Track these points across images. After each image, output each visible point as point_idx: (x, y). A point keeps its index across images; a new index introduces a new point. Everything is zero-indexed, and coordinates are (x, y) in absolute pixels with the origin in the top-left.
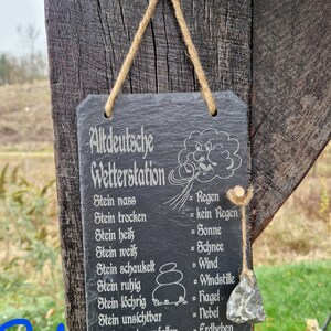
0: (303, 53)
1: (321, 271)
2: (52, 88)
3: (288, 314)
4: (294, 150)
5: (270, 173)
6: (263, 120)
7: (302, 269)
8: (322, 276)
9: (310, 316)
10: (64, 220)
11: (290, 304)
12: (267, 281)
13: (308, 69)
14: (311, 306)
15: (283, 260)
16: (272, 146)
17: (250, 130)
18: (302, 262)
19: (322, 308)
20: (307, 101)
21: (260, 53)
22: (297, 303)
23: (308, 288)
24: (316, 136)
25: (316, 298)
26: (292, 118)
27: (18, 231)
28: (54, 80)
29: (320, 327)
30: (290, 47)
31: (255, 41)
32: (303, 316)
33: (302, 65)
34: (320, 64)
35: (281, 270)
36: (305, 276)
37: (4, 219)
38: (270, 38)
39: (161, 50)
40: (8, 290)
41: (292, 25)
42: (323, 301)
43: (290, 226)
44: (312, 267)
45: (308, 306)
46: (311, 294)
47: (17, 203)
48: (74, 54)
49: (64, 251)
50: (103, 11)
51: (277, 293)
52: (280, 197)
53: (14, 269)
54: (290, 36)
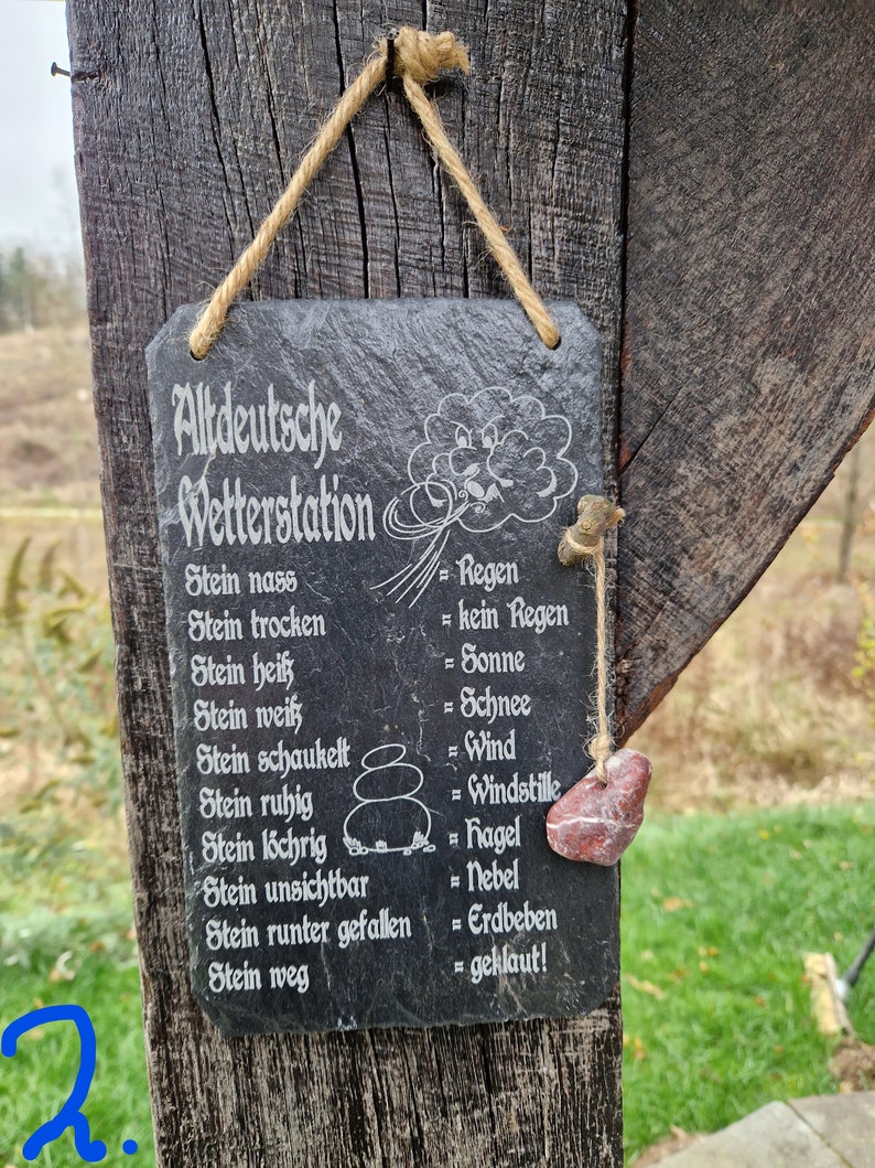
0: (764, 246)
1: (850, 829)
2: (95, 335)
3: (756, 940)
4: (733, 506)
5: (668, 567)
6: (652, 426)
7: (799, 825)
8: (854, 844)
9: (817, 946)
10: (129, 681)
11: (763, 913)
12: (704, 853)
13: (776, 288)
14: (819, 921)
15: (753, 801)
16: (675, 492)
17: (617, 453)
18: (802, 806)
19: (849, 927)
20: (771, 374)
21: (646, 245)
22: (782, 911)
23: (812, 875)
24: (795, 467)
25: (834, 899)
26: (731, 420)
27: (56, 712)
28: (99, 316)
29: (840, 975)
30: (729, 227)
31: (635, 212)
32: (798, 945)
33: (759, 278)
34: (809, 276)
35: (745, 825)
36: (807, 843)
37: (20, 683)
38: (674, 203)
39: (379, 235)
40: (33, 865)
41: (733, 167)
42: (853, 907)
43: (774, 712)
44: (826, 819)
45: (810, 920)
46: (823, 890)
47: (54, 641)
48: (150, 245)
49: (130, 759)
50: (226, 131)
51: (731, 885)
52: (695, 627)
53: (47, 811)
54: (728, 198)
